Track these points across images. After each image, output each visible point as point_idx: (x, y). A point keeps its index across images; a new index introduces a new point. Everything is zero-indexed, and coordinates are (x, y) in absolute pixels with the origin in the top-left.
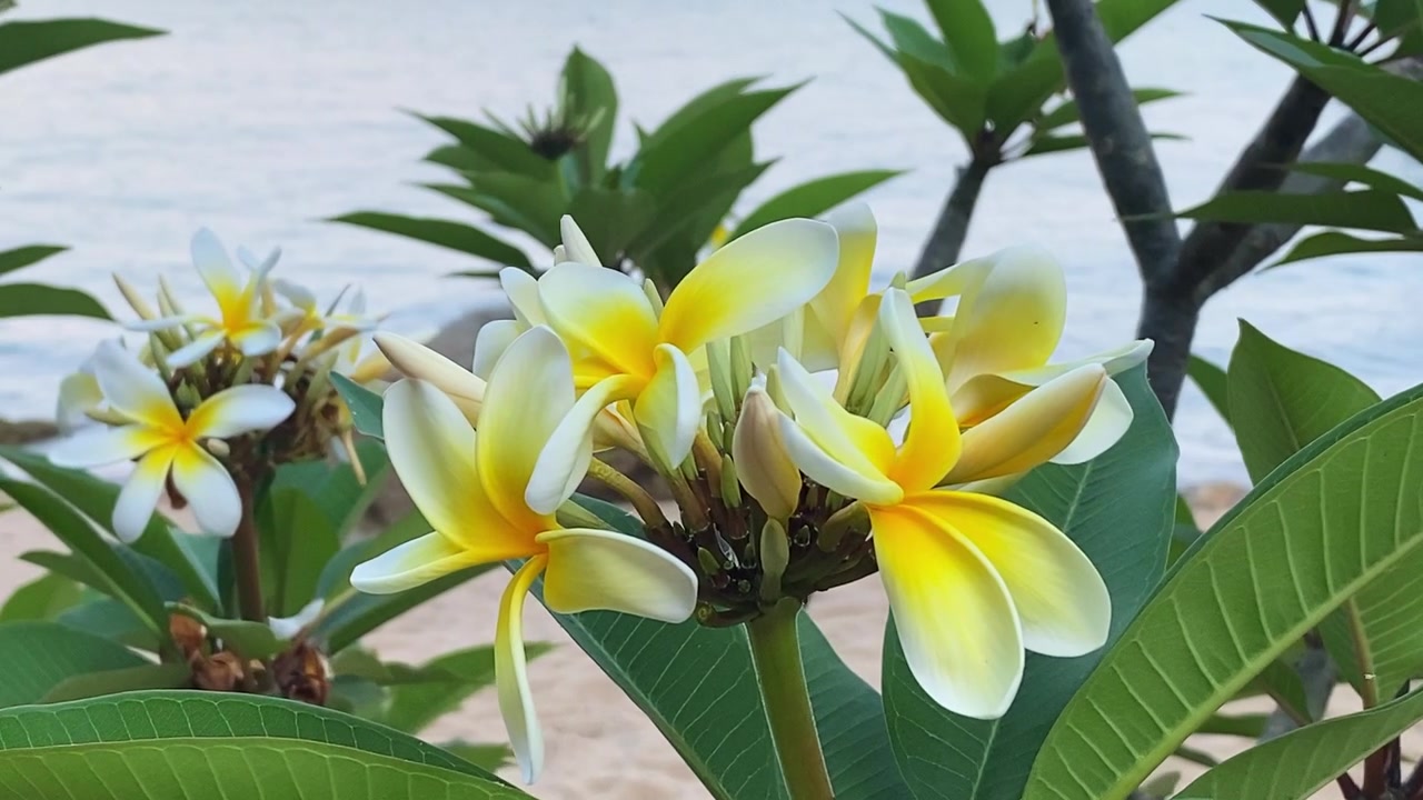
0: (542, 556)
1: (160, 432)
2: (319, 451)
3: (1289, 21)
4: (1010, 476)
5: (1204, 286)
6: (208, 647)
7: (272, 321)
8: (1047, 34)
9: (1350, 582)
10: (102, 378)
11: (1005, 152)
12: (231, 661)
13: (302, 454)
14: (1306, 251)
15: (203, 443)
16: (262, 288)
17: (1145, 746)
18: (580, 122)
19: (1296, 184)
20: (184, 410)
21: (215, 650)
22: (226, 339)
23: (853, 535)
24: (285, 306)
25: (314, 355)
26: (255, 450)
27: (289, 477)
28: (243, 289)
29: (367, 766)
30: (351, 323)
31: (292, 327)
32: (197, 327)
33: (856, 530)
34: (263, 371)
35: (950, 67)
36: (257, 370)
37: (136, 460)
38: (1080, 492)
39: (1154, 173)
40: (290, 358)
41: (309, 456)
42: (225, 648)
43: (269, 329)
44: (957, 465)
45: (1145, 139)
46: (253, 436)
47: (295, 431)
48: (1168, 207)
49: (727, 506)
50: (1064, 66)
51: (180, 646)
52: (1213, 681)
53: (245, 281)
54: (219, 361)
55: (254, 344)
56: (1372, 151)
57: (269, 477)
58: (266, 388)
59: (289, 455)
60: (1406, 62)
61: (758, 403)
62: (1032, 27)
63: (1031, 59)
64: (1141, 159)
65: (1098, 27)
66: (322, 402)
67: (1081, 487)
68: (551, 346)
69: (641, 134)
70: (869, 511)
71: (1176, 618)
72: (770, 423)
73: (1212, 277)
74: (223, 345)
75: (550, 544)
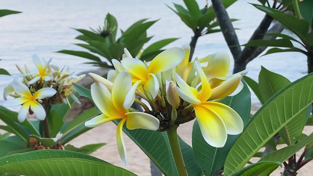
0: (125, 118)
1: (28, 98)
2: (61, 101)
3: (264, 4)
4: (222, 98)
5: (247, 61)
6: (38, 145)
7: (51, 74)
8: (210, 8)
9: (290, 118)
10: (14, 87)
11: (202, 33)
12: (43, 147)
13: (57, 102)
14: (269, 52)
15: (37, 100)
16: (48, 67)
17: (248, 154)
18: (111, 29)
19: (266, 38)
20: (32, 93)
21: (39, 145)
22: (41, 78)
23: (189, 112)
24: (53, 70)
25: (59, 81)
26: (47, 102)
27: (54, 107)
28: (44, 67)
29: (90, 163)
30: (67, 73)
31: (55, 75)
32: (33, 76)
33: (190, 111)
34: (49, 84)
35: (189, 15)
36: (48, 85)
37: (22, 105)
38: (230, 103)
39: (236, 37)
40: (54, 82)
41: (59, 102)
42: (42, 144)
43: (50, 75)
44: (211, 96)
45: (233, 30)
46: (47, 98)
47: (56, 97)
48: (239, 44)
49: (163, 107)
50: (216, 14)
51: (32, 145)
52: (262, 140)
53: (44, 65)
54: (38, 83)
55: (47, 79)
56: (281, 30)
57: (50, 107)
58: (49, 88)
59: (55, 102)
60: (288, 12)
61: (172, 84)
62: (206, 6)
63: (207, 13)
64: (233, 34)
65: (222, 6)
66: (61, 91)
67: (231, 101)
68: (126, 74)
69: (122, 31)
70: (194, 106)
71: (255, 127)
72: (174, 89)
73: (249, 59)
74: (40, 79)
75: (128, 116)
